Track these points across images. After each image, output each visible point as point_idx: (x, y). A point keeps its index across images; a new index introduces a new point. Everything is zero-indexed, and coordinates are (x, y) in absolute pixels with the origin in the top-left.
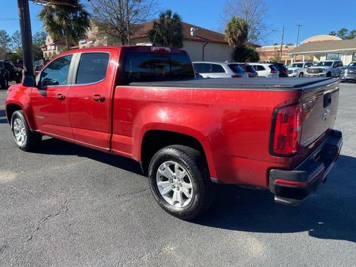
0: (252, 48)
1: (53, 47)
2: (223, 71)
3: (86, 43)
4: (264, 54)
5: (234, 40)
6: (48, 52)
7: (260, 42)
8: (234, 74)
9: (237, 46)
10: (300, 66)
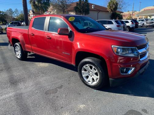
0: (120, 13)
1: (33, 15)
2: (113, 23)
3: (47, 13)
4: (124, 16)
5: (111, 10)
6: (30, 18)
7: (123, 10)
8: (117, 25)
9: (113, 12)
10: (143, 20)
